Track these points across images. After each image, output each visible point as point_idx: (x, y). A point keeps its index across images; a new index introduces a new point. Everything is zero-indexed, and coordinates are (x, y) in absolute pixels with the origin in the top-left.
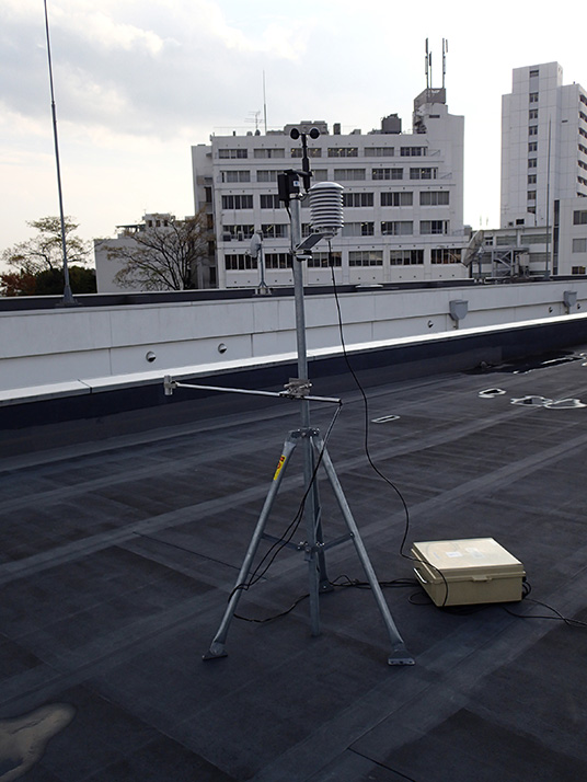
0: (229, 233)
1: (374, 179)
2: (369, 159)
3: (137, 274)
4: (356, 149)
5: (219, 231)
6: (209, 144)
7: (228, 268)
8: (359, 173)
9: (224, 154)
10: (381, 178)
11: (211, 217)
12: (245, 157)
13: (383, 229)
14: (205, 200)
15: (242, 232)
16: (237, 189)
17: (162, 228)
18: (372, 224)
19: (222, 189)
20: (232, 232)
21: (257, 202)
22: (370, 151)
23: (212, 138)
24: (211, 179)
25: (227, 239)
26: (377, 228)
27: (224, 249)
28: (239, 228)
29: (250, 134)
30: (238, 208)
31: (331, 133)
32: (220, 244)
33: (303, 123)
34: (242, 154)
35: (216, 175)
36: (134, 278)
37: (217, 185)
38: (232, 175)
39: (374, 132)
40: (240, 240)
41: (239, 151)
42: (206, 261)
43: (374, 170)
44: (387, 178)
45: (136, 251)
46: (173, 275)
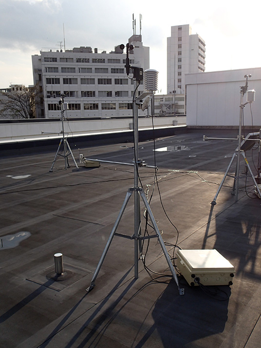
0: (49, 94)
1: (112, 73)
2: (110, 64)
3: (8, 112)
4: (104, 60)
5: (45, 94)
6: (40, 55)
7: (49, 109)
8: (105, 70)
9: (46, 60)
10: (115, 73)
11: (41, 87)
12: (56, 61)
13: (116, 94)
14: (38, 79)
15: (55, 94)
16: (52, 75)
17: (19, 91)
18: (111, 92)
19: (46, 75)
20: (51, 94)
21: (61, 81)
22: (110, 61)
23: (41, 52)
24: (41, 70)
25: (48, 97)
26: (113, 93)
27: (47, 101)
28: (54, 92)
29: (58, 51)
30: (53, 83)
31: (94, 52)
32: (45, 99)
33: (81, 47)
34: (55, 60)
35: (43, 69)
36: (7, 113)
37: (44, 73)
38: (50, 69)
39: (112, 52)
40: (55, 97)
41: (53, 58)
42: (39, 106)
43: (112, 69)
44: (117, 73)
45: (7, 102)
46: (25, 112)
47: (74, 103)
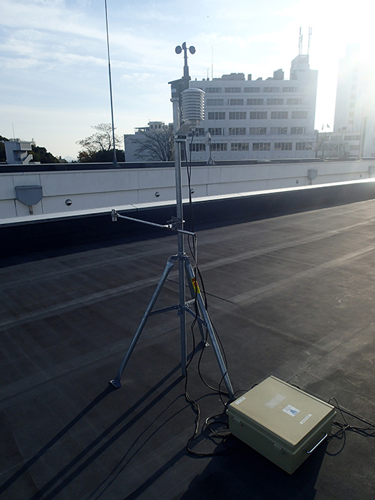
1: (268, 104)
2: (266, 94)
3: (145, 152)
4: (259, 88)
7: (191, 150)
8: (260, 101)
10: (271, 104)
15: (198, 132)
17: (158, 129)
18: (265, 128)
21: (206, 116)
22: (267, 90)
25: (190, 135)
26: (268, 130)
27: (189, 140)
28: (197, 129)
29: (204, 79)
31: (246, 79)
33: (232, 74)
39: (269, 79)
40: (198, 136)
43: (268, 100)
44: (275, 104)
45: (145, 141)
47: (221, 142)
